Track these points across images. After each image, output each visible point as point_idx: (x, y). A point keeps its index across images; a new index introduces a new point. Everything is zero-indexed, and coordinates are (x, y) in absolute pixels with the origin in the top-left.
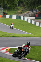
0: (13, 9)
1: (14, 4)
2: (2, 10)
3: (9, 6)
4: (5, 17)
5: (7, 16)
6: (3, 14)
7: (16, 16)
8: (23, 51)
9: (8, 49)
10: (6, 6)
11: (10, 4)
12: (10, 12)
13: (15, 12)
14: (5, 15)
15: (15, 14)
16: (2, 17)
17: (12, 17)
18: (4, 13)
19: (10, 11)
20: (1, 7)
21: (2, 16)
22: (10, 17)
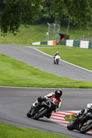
0: (82, 25)
1: (83, 16)
2: (57, 28)
3: (73, 20)
4: (65, 44)
5: (67, 41)
6: (59, 36)
7: (88, 42)
8: (44, 106)
9: (69, 116)
10: (65, 20)
11: (75, 16)
12: (74, 33)
13: (85, 32)
14: (63, 40)
15: (85, 37)
16: (57, 44)
17: (79, 44)
18: (62, 36)
19: (76, 31)
20: (56, 22)
21: (58, 42)
22: (74, 45)
